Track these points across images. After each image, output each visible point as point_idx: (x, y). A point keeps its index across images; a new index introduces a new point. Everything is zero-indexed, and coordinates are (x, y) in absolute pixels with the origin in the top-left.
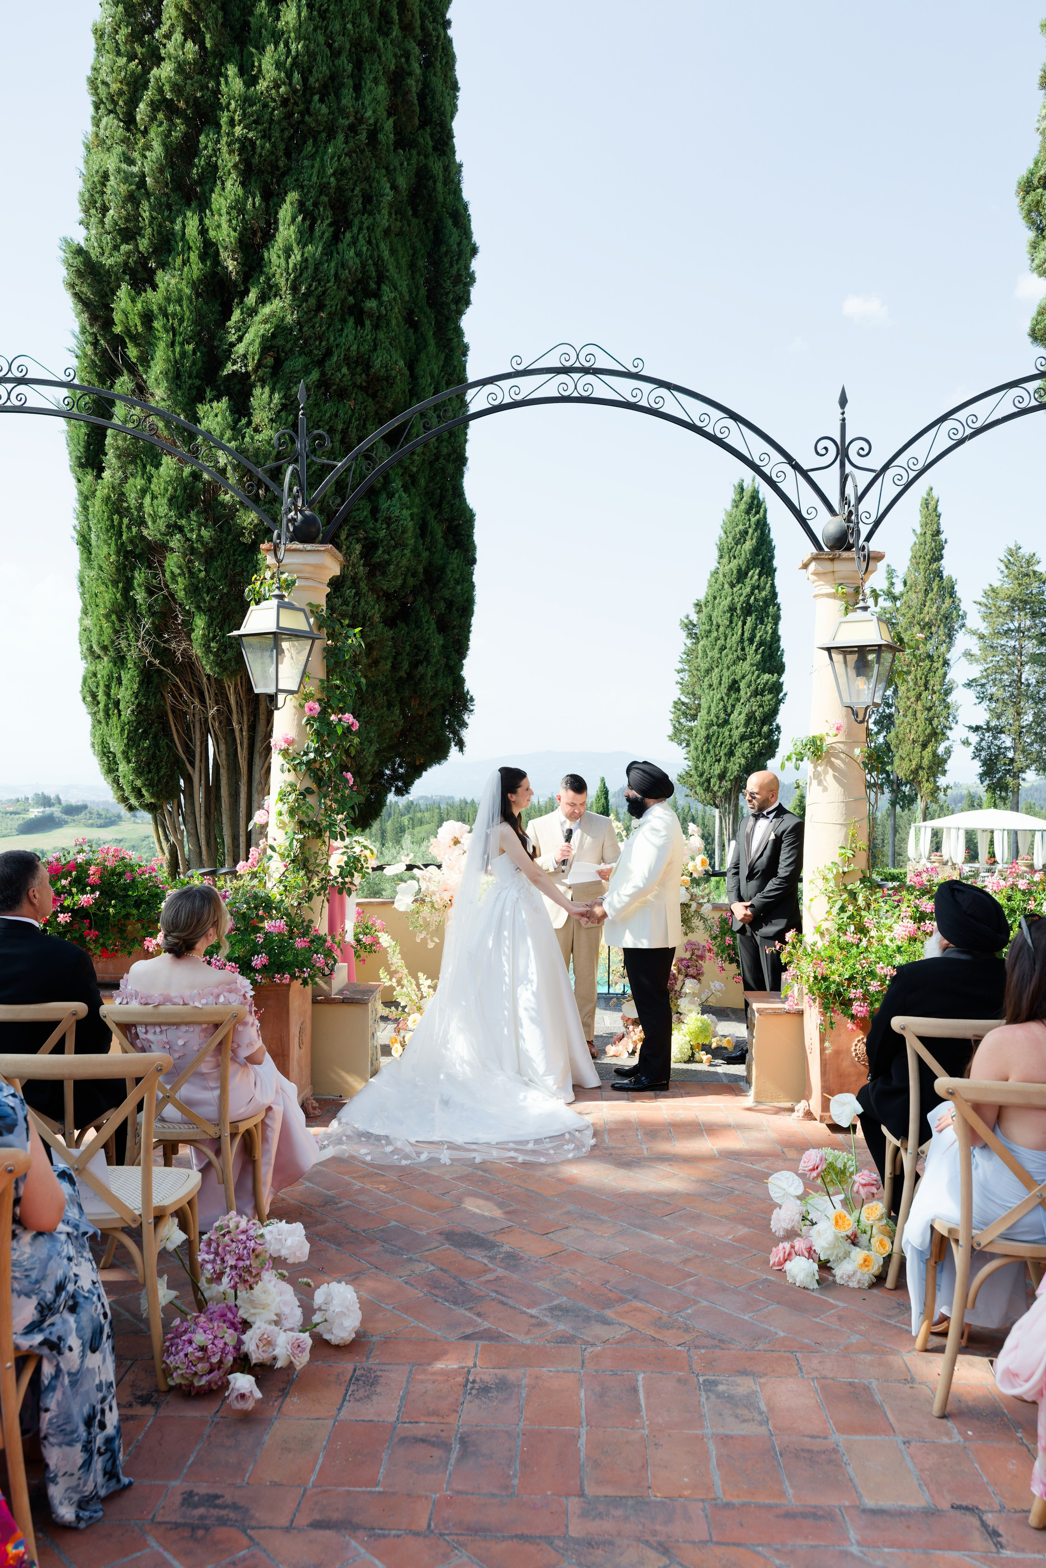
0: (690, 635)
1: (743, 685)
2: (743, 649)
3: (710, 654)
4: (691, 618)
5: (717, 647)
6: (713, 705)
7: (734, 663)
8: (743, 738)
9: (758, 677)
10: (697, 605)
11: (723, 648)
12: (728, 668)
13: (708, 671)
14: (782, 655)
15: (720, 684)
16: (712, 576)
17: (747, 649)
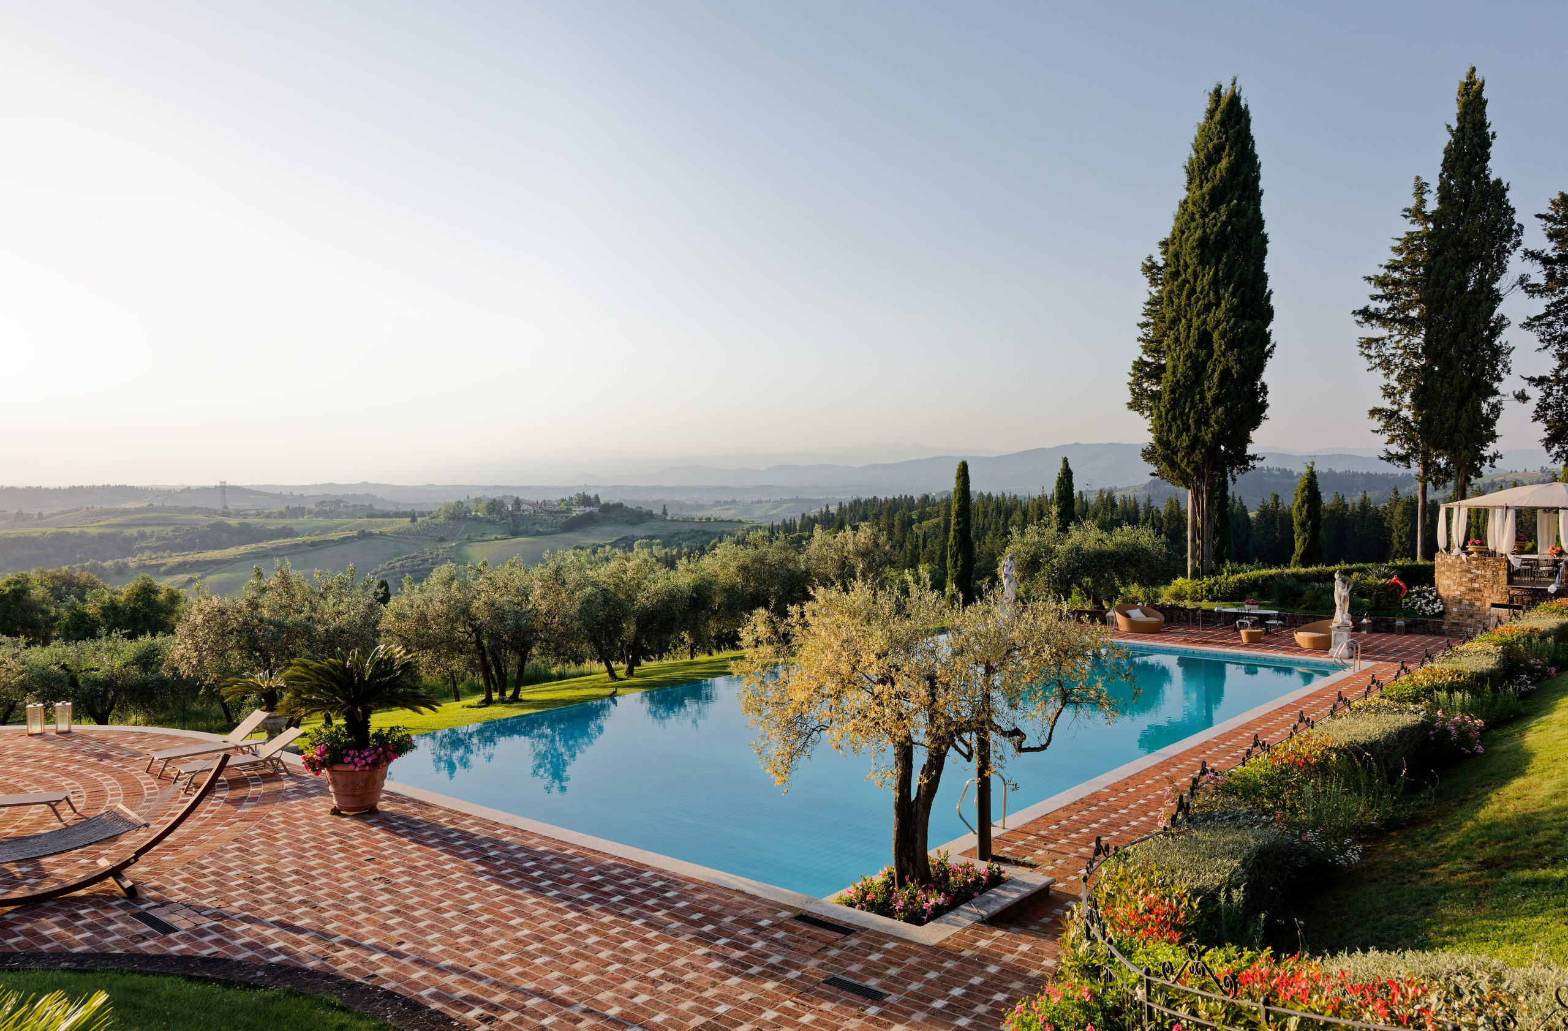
0: (1154, 282)
1: (1216, 335)
2: (1216, 292)
3: (1176, 301)
4: (1154, 260)
5: (1185, 293)
6: (1181, 364)
7: (1207, 308)
8: (1217, 401)
9: (1235, 325)
10: (1164, 244)
11: (1192, 291)
12: (1198, 316)
13: (1175, 321)
14: (1269, 297)
15: (1188, 337)
16: (1181, 206)
17: (1222, 291)
